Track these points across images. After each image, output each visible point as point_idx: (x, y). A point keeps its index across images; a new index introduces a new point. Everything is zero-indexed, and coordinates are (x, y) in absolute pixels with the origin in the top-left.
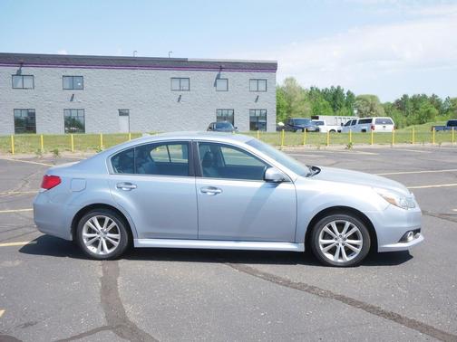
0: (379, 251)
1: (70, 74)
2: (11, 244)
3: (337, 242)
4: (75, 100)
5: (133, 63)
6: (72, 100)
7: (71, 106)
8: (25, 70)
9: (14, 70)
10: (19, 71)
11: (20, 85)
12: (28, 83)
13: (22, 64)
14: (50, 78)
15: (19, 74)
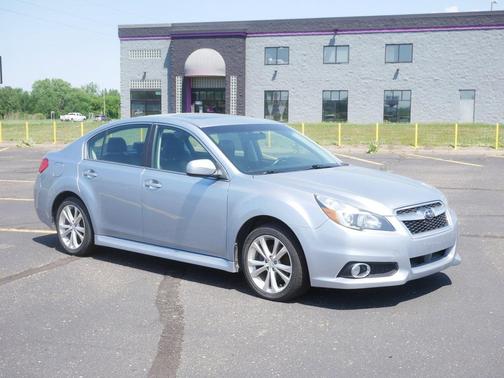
0: (312, 285)
1: (395, 42)
2: (27, 231)
3: (267, 265)
4: (399, 76)
5: (486, 21)
6: (395, 77)
7: (396, 85)
8: (340, 39)
9: (326, 39)
10: (333, 41)
11: (332, 60)
12: (342, 55)
13: (336, 31)
14: (368, 48)
15: (332, 45)
